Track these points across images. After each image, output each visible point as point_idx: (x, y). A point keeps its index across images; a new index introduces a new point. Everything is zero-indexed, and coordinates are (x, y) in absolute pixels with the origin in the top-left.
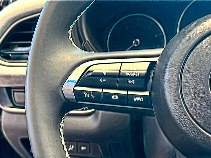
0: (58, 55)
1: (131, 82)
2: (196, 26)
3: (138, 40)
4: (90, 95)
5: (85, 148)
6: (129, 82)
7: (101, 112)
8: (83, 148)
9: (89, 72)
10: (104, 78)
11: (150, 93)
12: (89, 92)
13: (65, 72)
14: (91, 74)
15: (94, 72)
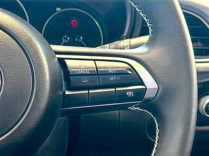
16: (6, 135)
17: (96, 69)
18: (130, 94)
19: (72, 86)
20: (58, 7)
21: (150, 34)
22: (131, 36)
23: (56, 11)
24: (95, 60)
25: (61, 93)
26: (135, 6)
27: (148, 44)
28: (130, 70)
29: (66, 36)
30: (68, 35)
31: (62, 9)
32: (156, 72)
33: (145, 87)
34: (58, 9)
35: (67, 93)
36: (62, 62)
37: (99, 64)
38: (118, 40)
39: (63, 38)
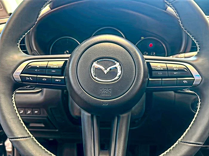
0: (11, 56)
1: (54, 71)
2: (85, 42)
3: (68, 51)
4: (30, 79)
5: (37, 112)
6: (52, 71)
7: (45, 89)
8: (36, 112)
9: (29, 66)
10: (38, 69)
11: (64, 77)
12: (29, 77)
13: (15, 66)
14: (30, 67)
15: (32, 65)
16: (122, 96)
17: (166, 68)
18: (185, 82)
19: (153, 76)
20: (142, 37)
21: (198, 50)
22: (185, 52)
23: (141, 39)
24: (166, 63)
25: (147, 79)
26: (190, 35)
27: (196, 56)
28: (186, 69)
29: (145, 52)
30: (147, 52)
31: (144, 38)
32: (201, 71)
33: (193, 78)
34: (142, 38)
35: (150, 79)
36: (148, 64)
37: (168, 65)
38: (177, 54)
39: (144, 53)
